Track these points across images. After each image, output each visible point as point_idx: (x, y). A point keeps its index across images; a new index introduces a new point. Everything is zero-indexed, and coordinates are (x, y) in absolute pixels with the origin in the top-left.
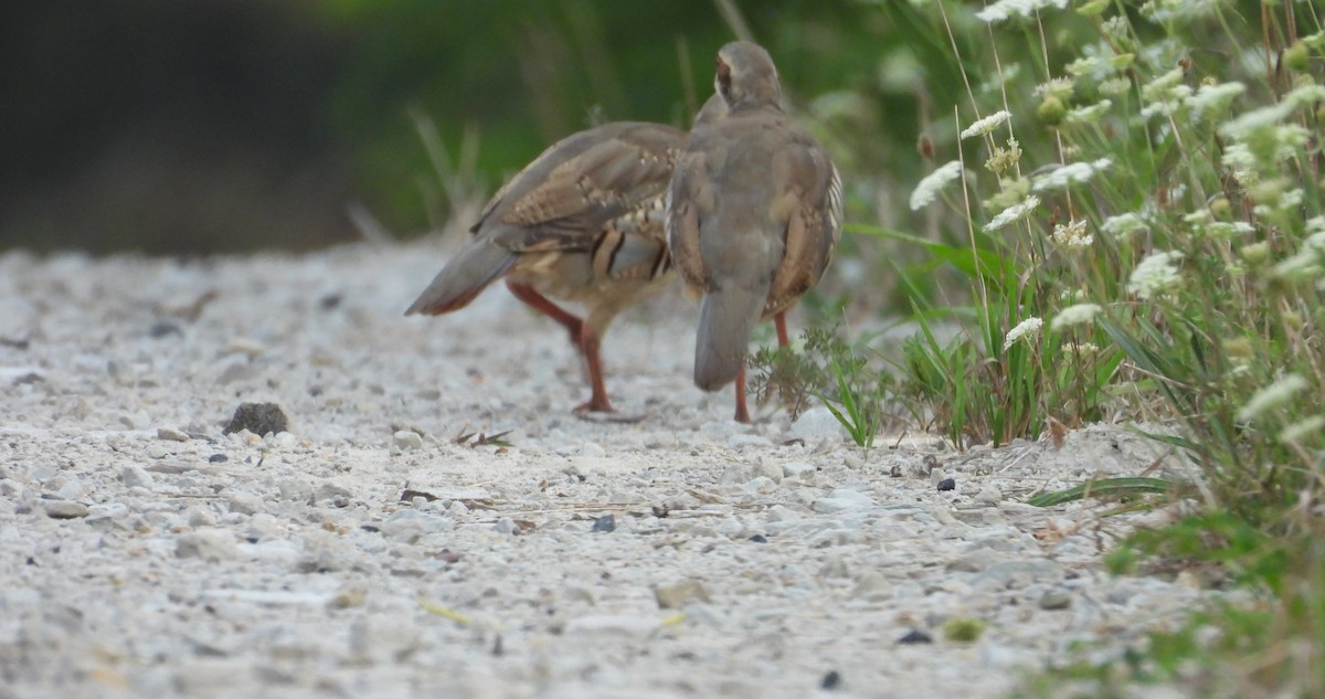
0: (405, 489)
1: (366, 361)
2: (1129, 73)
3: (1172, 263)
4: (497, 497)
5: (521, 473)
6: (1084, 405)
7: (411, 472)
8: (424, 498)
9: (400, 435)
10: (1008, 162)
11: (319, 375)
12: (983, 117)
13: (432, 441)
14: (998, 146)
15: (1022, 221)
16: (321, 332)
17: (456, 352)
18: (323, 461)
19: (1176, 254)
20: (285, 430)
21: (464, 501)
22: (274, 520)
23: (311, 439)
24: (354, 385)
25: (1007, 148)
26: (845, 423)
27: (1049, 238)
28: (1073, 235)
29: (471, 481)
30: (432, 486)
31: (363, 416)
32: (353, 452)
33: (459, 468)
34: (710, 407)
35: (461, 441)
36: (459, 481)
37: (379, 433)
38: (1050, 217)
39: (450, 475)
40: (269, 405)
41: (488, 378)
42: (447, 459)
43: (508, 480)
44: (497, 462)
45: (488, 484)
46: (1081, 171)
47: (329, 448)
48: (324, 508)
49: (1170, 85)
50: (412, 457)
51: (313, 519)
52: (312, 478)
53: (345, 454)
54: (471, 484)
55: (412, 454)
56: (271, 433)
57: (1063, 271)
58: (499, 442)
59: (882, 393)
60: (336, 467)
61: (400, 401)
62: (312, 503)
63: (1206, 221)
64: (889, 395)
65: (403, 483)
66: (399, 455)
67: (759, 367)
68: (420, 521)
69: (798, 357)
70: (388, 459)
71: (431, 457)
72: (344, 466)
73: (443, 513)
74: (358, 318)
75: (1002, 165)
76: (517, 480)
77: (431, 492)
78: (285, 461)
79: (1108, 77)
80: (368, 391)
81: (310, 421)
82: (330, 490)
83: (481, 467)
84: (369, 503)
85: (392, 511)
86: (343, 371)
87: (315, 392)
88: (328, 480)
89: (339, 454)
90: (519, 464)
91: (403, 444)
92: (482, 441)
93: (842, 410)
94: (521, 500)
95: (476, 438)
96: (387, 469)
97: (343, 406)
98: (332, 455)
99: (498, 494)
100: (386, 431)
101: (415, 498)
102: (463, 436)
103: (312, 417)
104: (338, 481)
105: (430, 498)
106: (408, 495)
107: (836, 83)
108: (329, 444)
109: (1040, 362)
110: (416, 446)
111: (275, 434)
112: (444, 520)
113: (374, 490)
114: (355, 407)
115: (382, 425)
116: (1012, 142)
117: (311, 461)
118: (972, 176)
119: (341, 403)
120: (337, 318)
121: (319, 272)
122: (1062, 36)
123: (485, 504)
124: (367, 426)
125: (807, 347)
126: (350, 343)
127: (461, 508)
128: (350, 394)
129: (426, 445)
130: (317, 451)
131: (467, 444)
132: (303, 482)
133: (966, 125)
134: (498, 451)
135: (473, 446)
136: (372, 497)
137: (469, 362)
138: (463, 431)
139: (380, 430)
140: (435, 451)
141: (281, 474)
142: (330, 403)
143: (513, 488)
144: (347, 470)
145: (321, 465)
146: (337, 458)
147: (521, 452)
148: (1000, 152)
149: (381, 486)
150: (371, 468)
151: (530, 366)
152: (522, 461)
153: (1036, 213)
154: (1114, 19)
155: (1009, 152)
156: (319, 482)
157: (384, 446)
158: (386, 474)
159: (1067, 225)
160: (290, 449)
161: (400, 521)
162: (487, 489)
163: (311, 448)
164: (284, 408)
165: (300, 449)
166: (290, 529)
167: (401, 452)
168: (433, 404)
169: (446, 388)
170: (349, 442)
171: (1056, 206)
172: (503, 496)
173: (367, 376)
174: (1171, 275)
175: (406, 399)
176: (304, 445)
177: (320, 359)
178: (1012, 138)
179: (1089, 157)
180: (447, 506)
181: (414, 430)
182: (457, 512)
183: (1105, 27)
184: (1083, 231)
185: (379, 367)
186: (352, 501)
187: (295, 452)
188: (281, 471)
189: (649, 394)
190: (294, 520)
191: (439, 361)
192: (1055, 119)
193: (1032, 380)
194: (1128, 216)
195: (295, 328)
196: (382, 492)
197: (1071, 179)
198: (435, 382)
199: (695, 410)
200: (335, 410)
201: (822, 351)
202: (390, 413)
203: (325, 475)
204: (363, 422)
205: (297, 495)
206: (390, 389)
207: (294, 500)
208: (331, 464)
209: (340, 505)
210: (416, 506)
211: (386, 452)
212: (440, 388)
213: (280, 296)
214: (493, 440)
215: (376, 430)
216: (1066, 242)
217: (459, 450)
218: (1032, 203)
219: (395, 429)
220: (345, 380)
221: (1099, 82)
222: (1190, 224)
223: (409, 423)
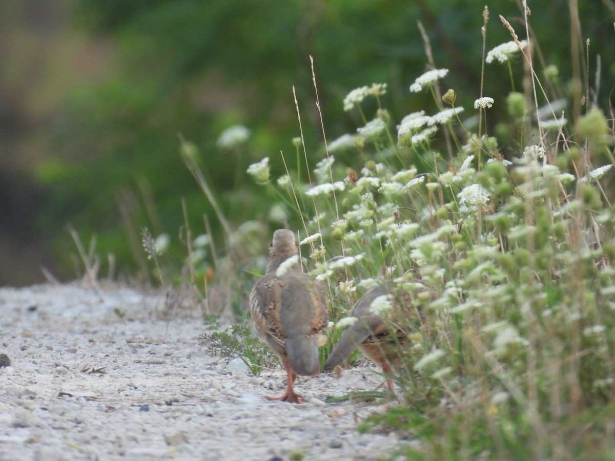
0: (60, 392)
1: (46, 335)
2: (372, 218)
3: (389, 300)
4: (99, 396)
5: (110, 385)
6: (350, 359)
7: (62, 384)
8: (67, 396)
9: (58, 368)
10: (320, 255)
11: (25, 341)
12: (309, 236)
13: (72, 371)
14: (316, 248)
15: (325, 281)
16: (28, 322)
17: (85, 332)
18: (25, 379)
19: (390, 296)
20: (9, 365)
21: (85, 397)
22: (3, 404)
23: (20, 370)
24: (40, 346)
25: (320, 249)
26: (248, 365)
27: (337, 288)
28: (348, 287)
29: (88, 388)
30: (71, 390)
31: (43, 360)
32: (38, 376)
33: (83, 383)
34: (192, 357)
35: (84, 371)
36: (83, 388)
37: (50, 367)
38: (337, 278)
39: (79, 386)
40: (3, 354)
41: (97, 343)
42: (78, 379)
43: (104, 388)
44: (100, 381)
45: (95, 390)
46: (350, 261)
47: (28, 374)
48: (25, 400)
49: (389, 224)
50: (63, 378)
51: (20, 404)
52: (20, 386)
53: (35, 376)
54: (88, 390)
55: (63, 376)
56: (3, 367)
57: (343, 302)
58: (101, 372)
59: (265, 353)
60: (31, 382)
61: (59, 353)
62: (20, 397)
63: (403, 282)
64: (268, 354)
65: (59, 389)
66: (58, 377)
67: (213, 341)
68: (65, 406)
69: (230, 337)
70: (53, 379)
71: (71, 378)
72: (34, 381)
73: (75, 403)
74: (44, 316)
75: (317, 256)
76: (108, 388)
77: (71, 393)
78: (9, 379)
79: (364, 219)
80: (46, 349)
81: (20, 362)
82: (27, 392)
83: (93, 383)
84: (44, 398)
85: (54, 401)
86: (37, 340)
87: (23, 349)
88: (27, 388)
89: (32, 376)
90: (109, 381)
91: (59, 372)
92: (94, 371)
93: (247, 359)
94: (110, 397)
95: (91, 370)
96: (52, 383)
97: (35, 355)
98: (29, 376)
99: (99, 394)
100: (53, 366)
101: (64, 396)
102: (86, 369)
103: (22, 360)
104: (31, 388)
105: (70, 396)
106: (61, 394)
107: (252, 217)
108: (28, 372)
109: (332, 341)
110: (65, 373)
111: (5, 367)
112: (76, 405)
113: (46, 392)
114: (40, 356)
115: (52, 364)
116: (322, 247)
117: (20, 379)
118: (305, 260)
119: (34, 354)
120: (34, 316)
121: (28, 296)
122: (345, 201)
123: (94, 399)
124: (45, 364)
125: (233, 333)
126: (39, 327)
127: (83, 400)
128: (38, 350)
129: (69, 373)
130: (23, 375)
131: (87, 372)
132: (15, 388)
133: (302, 239)
134: (100, 376)
135: (90, 373)
136: (46, 395)
137: (90, 337)
138: (85, 367)
139: (50, 366)
140: (73, 376)
141: (7, 385)
142: (29, 354)
143: (106, 392)
144: (35, 383)
145: (25, 381)
146: (31, 378)
147: (110, 376)
148: (317, 251)
149: (49, 390)
150: (46, 383)
151: (116, 339)
152: (111, 380)
153: (332, 278)
154: (367, 194)
155: (320, 251)
156: (23, 388)
157: (51, 373)
158: (52, 385)
159: (345, 282)
160: (11, 374)
161: (57, 406)
162: (94, 392)
163: (20, 374)
164: (9, 356)
165: (16, 374)
166: (10, 408)
167: (58, 375)
168: (73, 355)
169: (79, 348)
170: (37, 371)
171: (340, 275)
172: (102, 396)
173: (45, 342)
174: (388, 305)
175: (62, 353)
176: (17, 372)
177: (26, 335)
178: (322, 245)
179: (354, 254)
180: (78, 399)
181: (64, 366)
182: (82, 402)
183: (363, 197)
184: (352, 285)
185: (52, 338)
186: (37, 396)
187: (13, 375)
188: (7, 383)
189: (166, 351)
190: (12, 405)
191: (77, 336)
192: (338, 238)
193: (329, 348)
194: (370, 280)
195: (17, 320)
196: (50, 393)
197: (345, 264)
198: (75, 345)
199: (185, 359)
200: (31, 357)
201: (240, 335)
202: (55, 358)
203: (26, 385)
204: (44, 362)
205: (13, 394)
206: (55, 348)
207: (12, 396)
208: (28, 380)
209: (32, 398)
210: (64, 399)
211: (52, 375)
212: (77, 348)
213: (11, 306)
214: (98, 371)
215: (48, 366)
216: (344, 290)
217: (84, 375)
218: (330, 273)
219: (57, 365)
220: (37, 344)
221: (360, 221)
222: (396, 284)
223: (63, 363)
